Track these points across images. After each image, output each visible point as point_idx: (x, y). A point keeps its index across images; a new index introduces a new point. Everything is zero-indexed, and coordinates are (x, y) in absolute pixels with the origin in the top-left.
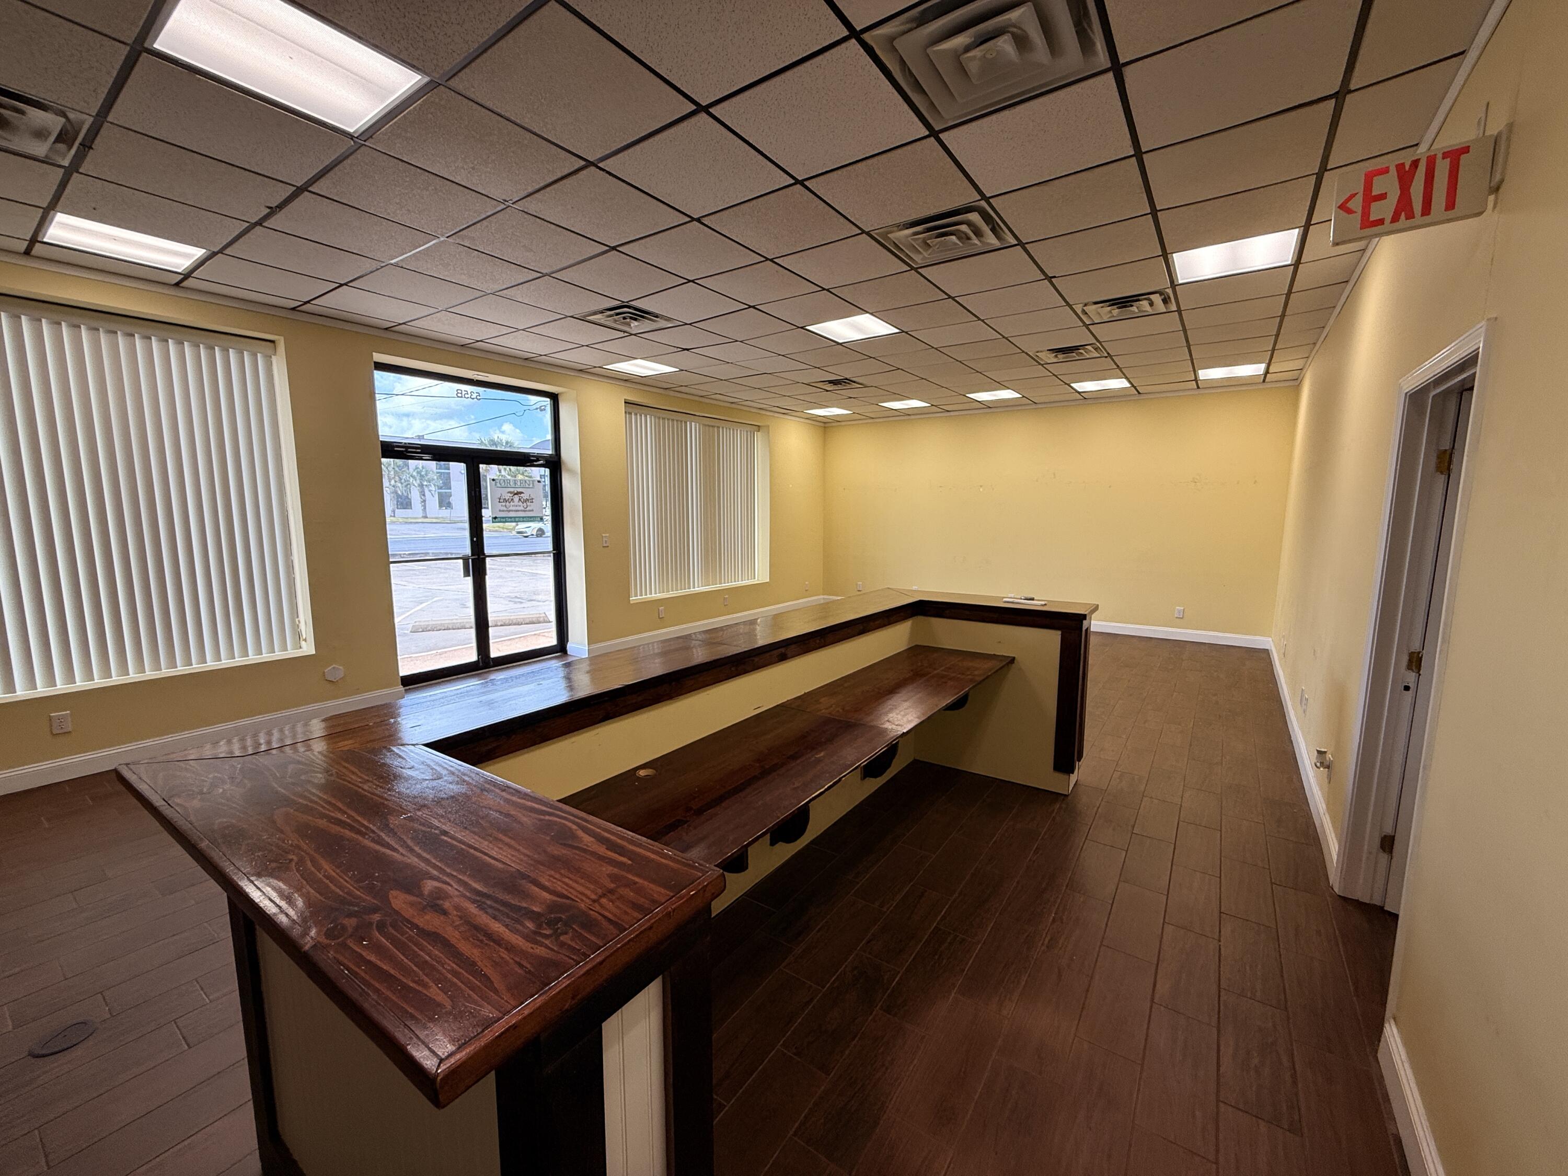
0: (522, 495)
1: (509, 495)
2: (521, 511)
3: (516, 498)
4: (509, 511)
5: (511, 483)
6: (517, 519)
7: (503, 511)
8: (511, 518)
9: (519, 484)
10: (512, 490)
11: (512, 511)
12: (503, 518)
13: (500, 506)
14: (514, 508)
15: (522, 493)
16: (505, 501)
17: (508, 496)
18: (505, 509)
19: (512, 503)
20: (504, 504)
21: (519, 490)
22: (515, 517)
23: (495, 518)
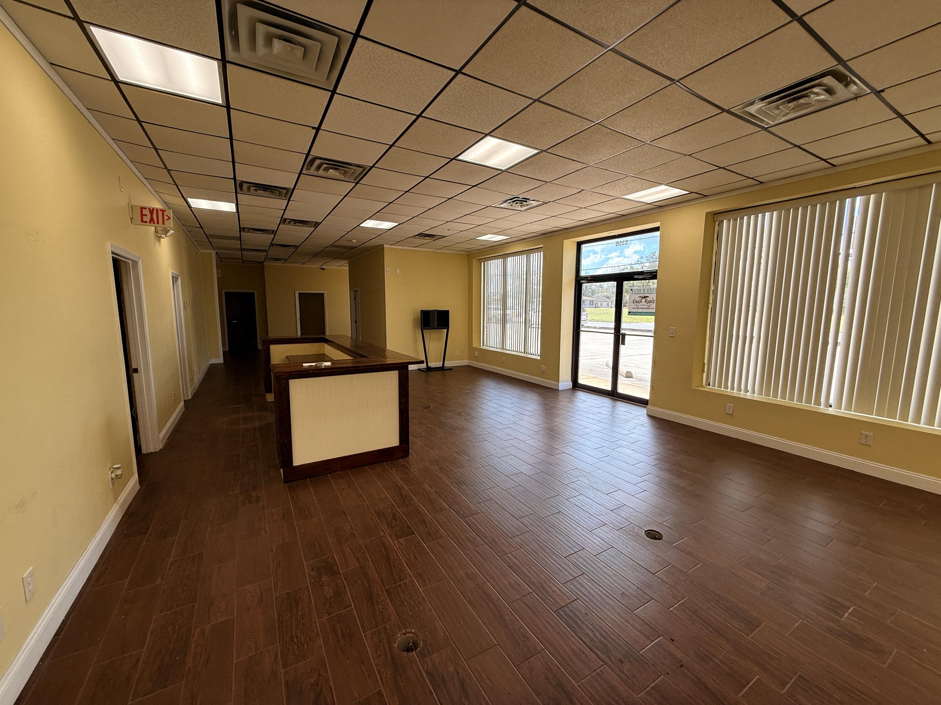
0: (648, 298)
1: (640, 298)
2: (646, 308)
3: (644, 300)
4: (638, 308)
5: (642, 291)
6: (642, 314)
7: (635, 308)
8: (639, 312)
9: (646, 291)
10: (641, 295)
11: (640, 308)
12: (634, 312)
13: (633, 305)
14: (641, 307)
15: (648, 297)
16: (637, 302)
17: (638, 299)
18: (636, 307)
19: (640, 304)
20: (635, 304)
21: (646, 295)
22: (641, 312)
23: (630, 312)
